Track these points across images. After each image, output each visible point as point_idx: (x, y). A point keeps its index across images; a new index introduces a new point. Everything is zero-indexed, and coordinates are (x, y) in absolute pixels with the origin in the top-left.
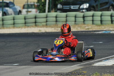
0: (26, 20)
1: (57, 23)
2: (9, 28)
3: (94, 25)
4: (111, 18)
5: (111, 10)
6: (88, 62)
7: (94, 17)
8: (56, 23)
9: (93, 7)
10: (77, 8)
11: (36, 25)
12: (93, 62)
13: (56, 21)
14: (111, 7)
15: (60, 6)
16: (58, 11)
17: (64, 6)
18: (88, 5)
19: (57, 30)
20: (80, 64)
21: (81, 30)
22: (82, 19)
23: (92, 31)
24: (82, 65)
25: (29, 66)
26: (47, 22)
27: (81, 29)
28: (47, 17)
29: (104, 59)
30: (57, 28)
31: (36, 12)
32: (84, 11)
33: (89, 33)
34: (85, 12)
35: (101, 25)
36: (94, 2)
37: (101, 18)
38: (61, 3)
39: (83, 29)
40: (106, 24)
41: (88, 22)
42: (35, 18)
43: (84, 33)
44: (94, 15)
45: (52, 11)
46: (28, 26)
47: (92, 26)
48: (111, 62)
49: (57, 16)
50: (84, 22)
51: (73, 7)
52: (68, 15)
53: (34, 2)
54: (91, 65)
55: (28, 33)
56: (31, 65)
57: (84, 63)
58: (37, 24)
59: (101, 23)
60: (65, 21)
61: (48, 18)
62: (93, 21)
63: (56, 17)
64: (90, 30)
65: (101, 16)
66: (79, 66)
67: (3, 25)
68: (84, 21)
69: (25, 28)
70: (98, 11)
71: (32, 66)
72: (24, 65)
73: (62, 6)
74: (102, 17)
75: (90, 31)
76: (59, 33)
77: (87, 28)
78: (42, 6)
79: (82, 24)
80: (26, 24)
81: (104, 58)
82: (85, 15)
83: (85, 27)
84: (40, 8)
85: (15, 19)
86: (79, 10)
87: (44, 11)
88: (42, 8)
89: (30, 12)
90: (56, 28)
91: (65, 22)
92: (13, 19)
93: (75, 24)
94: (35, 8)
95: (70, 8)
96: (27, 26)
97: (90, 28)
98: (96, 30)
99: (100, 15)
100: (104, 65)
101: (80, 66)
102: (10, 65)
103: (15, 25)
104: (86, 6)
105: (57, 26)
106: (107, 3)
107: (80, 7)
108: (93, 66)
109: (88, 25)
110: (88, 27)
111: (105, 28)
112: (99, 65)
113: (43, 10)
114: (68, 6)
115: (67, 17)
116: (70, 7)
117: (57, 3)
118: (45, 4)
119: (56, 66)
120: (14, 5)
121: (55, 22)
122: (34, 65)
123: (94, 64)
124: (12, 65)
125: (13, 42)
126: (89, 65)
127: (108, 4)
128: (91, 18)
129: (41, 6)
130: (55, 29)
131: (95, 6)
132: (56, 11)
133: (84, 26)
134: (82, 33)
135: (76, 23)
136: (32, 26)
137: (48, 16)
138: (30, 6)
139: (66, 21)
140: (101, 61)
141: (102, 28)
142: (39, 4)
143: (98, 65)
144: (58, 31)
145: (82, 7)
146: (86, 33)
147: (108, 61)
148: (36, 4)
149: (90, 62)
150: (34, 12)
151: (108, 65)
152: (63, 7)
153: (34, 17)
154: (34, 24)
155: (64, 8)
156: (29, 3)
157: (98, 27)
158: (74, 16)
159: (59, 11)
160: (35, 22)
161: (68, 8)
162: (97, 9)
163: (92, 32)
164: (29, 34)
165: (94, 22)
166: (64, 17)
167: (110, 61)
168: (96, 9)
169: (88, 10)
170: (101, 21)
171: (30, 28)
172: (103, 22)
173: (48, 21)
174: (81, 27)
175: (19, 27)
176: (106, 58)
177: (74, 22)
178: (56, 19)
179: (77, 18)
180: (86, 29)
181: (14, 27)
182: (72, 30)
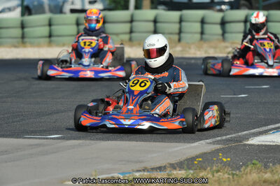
0: (80, 27)
2: (39, 45)
10: (208, 1)
12: (246, 135)
13: (155, 31)
16: (160, 7)
20: (214, 140)
22: (218, 29)
24: (218, 143)
25: (88, 142)
26: (131, 32)
27: (216, 52)
28: (132, 21)
32: (224, 7)
34: (227, 10)
39: (221, 53)
41: (234, 35)
44: (249, 18)
49: (158, 20)
50: (223, 35)
52: (184, 18)
54: (241, 142)
56: (91, 139)
57: (224, 138)
60: (177, 31)
61: (134, 24)
63: (155, 21)
66: (210, 143)
67: (23, 37)
68: (224, 33)
70: (258, 9)
71: (93, 140)
72: (74, 139)
74: (269, 24)
79: (218, 40)
81: (273, 126)
82: (228, 19)
83: (227, 47)
85: (53, 22)
86: (210, 6)
87: (126, 7)
91: (176, 34)
92: (47, 23)
93: (202, 39)
100: (274, 144)
101: (214, 143)
102: (39, 138)
103: (53, 38)
108: (245, 145)
109: (233, 43)
112: (260, 143)
113: (122, 3)
115: (181, 21)
119: (154, 141)
122: (97, 139)
123: (248, 139)
124: (44, 138)
126: (237, 141)
128: (240, 27)
132: (156, 8)
133: (223, 44)
135: (204, 36)
137: (135, 18)
139: (180, 32)
140: (265, 132)
143: (257, 143)
149: (240, 134)
158: (200, 19)
159: (163, 7)
161: (185, 1)
162: (257, 5)
166: (174, 22)
168: (254, 3)
169: (234, 5)
173: (134, 29)
174: (215, 48)
175: (64, 45)
176: (277, 125)
177: (198, 36)
178: (155, 27)
179: (206, 26)
181: (50, 44)
182: (195, 54)
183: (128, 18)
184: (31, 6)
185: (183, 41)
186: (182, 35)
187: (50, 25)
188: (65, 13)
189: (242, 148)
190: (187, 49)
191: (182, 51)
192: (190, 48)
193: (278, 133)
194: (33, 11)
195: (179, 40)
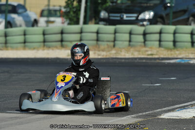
0: (46, 36)
1: (99, 43)
2: (17, 49)
3: (162, 49)
4: (192, 38)
5: (192, 23)
6: (151, 112)
7: (162, 35)
8: (97, 44)
9: (162, 17)
10: (134, 18)
11: (62, 46)
12: (160, 111)
13: (97, 40)
14: (191, 18)
15: (104, 14)
16: (100, 23)
17: (111, 15)
18: (152, 13)
19: (99, 55)
20: (137, 115)
21: (140, 56)
22: (141, 38)
23: (158, 59)
24: (140, 117)
25: (50, 115)
26: (81, 40)
27: (139, 54)
28: (81, 32)
29: (179, 108)
30: (99, 51)
31: (63, 23)
32: (145, 23)
33: (153, 61)
34: (147, 25)
35: (174, 49)
36: (163, 9)
37: (174, 37)
38: (106, 10)
39: (143, 55)
40: (182, 48)
41: (152, 42)
42: (62, 33)
43: (144, 61)
44: (163, 31)
45: (90, 22)
46: (49, 47)
47: (158, 49)
48: (190, 112)
49: (99, 32)
50: (144, 42)
51: (127, 17)
52: (117, 31)
53: (60, 6)
54: (156, 116)
55: (48, 59)
57: (144, 113)
58: (63, 43)
59: (174, 45)
60: (113, 39)
61: (83, 34)
62: (160, 41)
63: (97, 33)
64: (154, 56)
65: (175, 33)
66: (135, 117)
68: (145, 40)
69: (44, 50)
70: (169, 24)
73: (108, 14)
74: (177, 35)
75: (155, 59)
76: (102, 60)
77: (149, 53)
78: (74, 12)
79: (141, 46)
80: (46, 44)
81: (178, 106)
82: (148, 31)
83: (147, 51)
84: (70, 17)
85: (27, 33)
86: (136, 22)
87: (77, 23)
88: (74, 17)
89: (53, 22)
90: (97, 52)
91: (112, 41)
92: (23, 33)
93: (129, 45)
94: (60, 16)
95: (122, 18)
96: (47, 47)
97: (155, 53)
98: (165, 57)
99: (172, 31)
100: (179, 118)
101: (137, 117)
103: (26, 44)
104: (148, 15)
105: (99, 47)
106: (185, 11)
107: (138, 16)
108: (159, 119)
109: (151, 48)
110: (151, 51)
111: (180, 54)
112: (169, 118)
113: (75, 19)
114: (119, 15)
115: (115, 32)
116: (122, 16)
117: (100, 8)
118: (80, 10)
120: (26, 10)
121: (95, 42)
123: (160, 115)
125: (23, 73)
126: (153, 116)
127: (187, 13)
128: (157, 36)
129: (72, 13)
130: (95, 53)
131: (164, 15)
132: (97, 23)
133: (144, 49)
134: (142, 61)
135: (131, 43)
136: (56, 47)
137: (84, 30)
138: (53, 12)
139: (115, 40)
140: (173, 110)
141: (176, 54)
142: (68, 10)
143: (167, 118)
144: (100, 57)
145: (141, 16)
146: (148, 61)
147: (185, 110)
148: (63, 10)
149: (155, 111)
150: (58, 22)
151: (185, 117)
152: (109, 16)
153: (60, 31)
154: (60, 43)
155: (112, 18)
156: (51, 8)
157: (169, 52)
158: (128, 32)
159: (103, 23)
160: (62, 41)
161: (119, 18)
163: (158, 61)
164: (50, 61)
165: (162, 43)
166: (111, 34)
167: (188, 110)
168: (166, 20)
169: (152, 22)
170: (175, 42)
171: (53, 50)
172: (177, 44)
173: (83, 38)
174: (139, 51)
175: (34, 49)
176: (181, 105)
177: (127, 43)
178: (97, 36)
179: (132, 36)
180: (148, 55)
181: (25, 48)
182: (125, 55)
183: (79, 31)
184: (12, 22)
185: (117, 47)
186: (116, 42)
189: (156, 121)
190: (119, 52)
191: (115, 53)
192: (121, 51)
193: (181, 111)
194: (13, 25)
195: (114, 46)
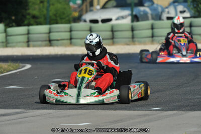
2: (145, 43)
25: (180, 112)
42: (191, 26)
56: (183, 110)
67: (133, 37)
71: (184, 111)
72: (171, 110)
84: (199, 9)
85: (155, 27)
92: (150, 27)
102: (145, 110)
103: (154, 38)
120: (153, 3)
122: (187, 110)
124: (149, 110)
181: (152, 42)
184: (138, 15)
187: (152, 28)
188: (163, 20)
194: (140, 19)
